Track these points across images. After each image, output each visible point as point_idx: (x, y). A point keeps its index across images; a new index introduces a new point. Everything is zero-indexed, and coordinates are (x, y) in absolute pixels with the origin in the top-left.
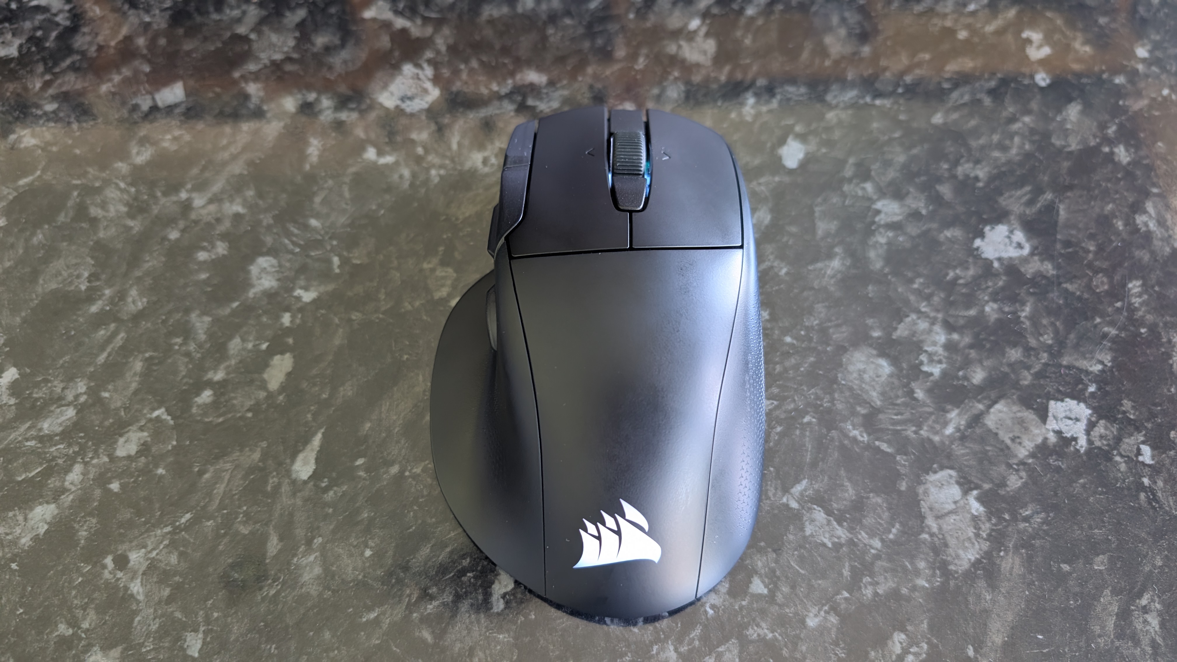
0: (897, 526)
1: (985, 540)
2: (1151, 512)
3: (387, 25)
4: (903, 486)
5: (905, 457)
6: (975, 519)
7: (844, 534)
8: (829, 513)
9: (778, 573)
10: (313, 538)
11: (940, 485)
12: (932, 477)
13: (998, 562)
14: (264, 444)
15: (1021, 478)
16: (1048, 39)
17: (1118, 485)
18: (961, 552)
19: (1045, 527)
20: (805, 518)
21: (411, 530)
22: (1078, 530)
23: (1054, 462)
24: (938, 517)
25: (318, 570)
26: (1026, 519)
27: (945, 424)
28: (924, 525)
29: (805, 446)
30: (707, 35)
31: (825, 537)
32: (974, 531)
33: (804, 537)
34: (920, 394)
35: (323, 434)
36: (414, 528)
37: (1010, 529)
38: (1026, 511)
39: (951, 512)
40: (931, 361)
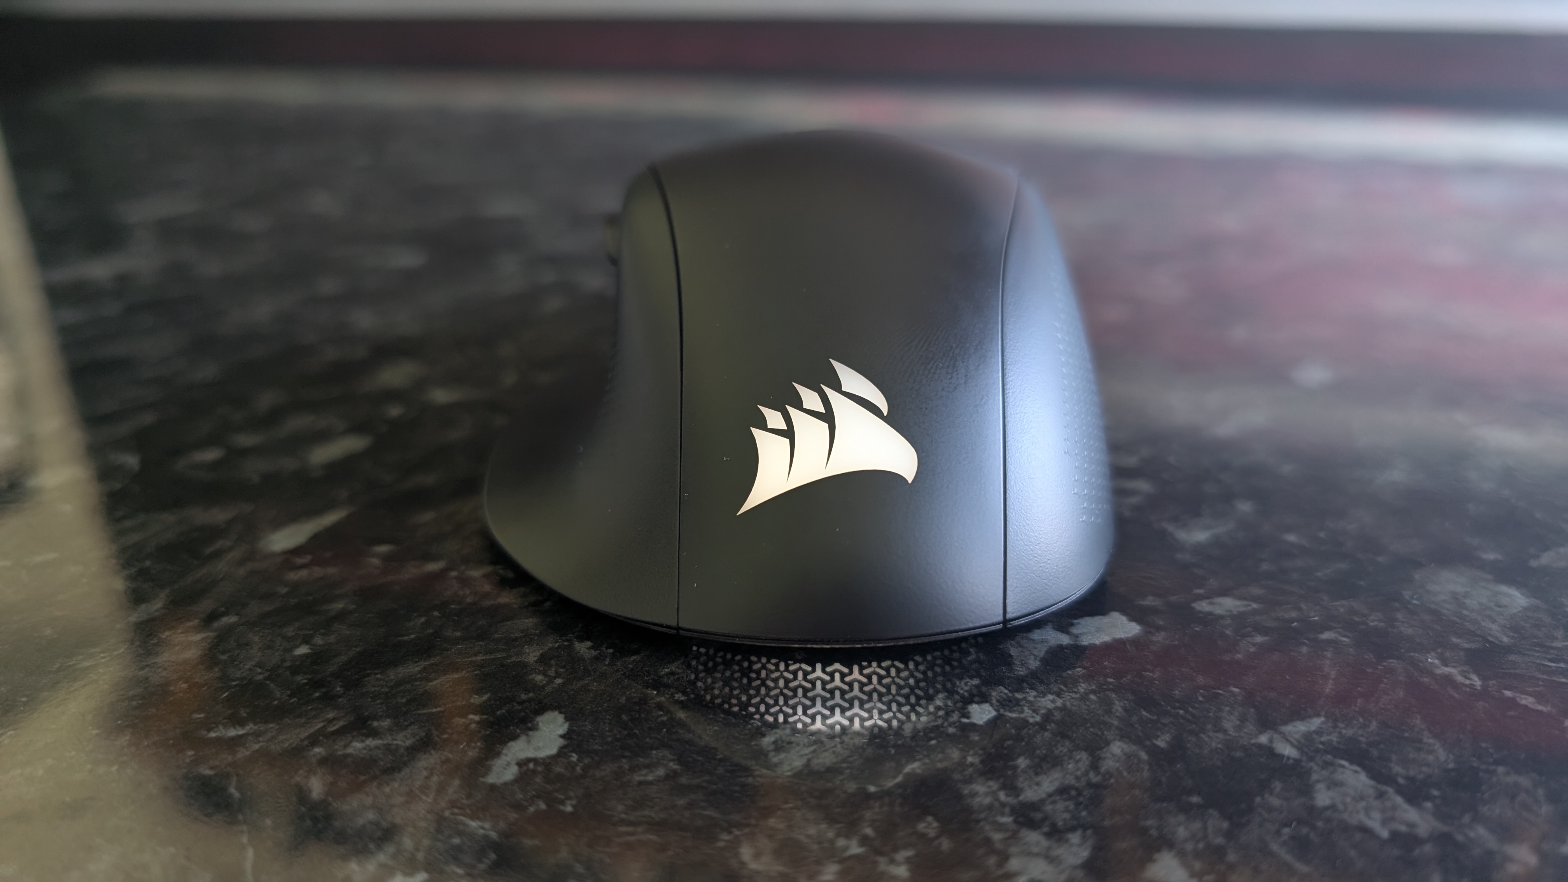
7: (1426, 820)
8: (1381, 778)
9: (1231, 857)
14: (248, 508)
20: (1315, 777)
25: (192, 654)
29: (1320, 670)
31: (1371, 819)
35: (351, 514)
36: (413, 636)
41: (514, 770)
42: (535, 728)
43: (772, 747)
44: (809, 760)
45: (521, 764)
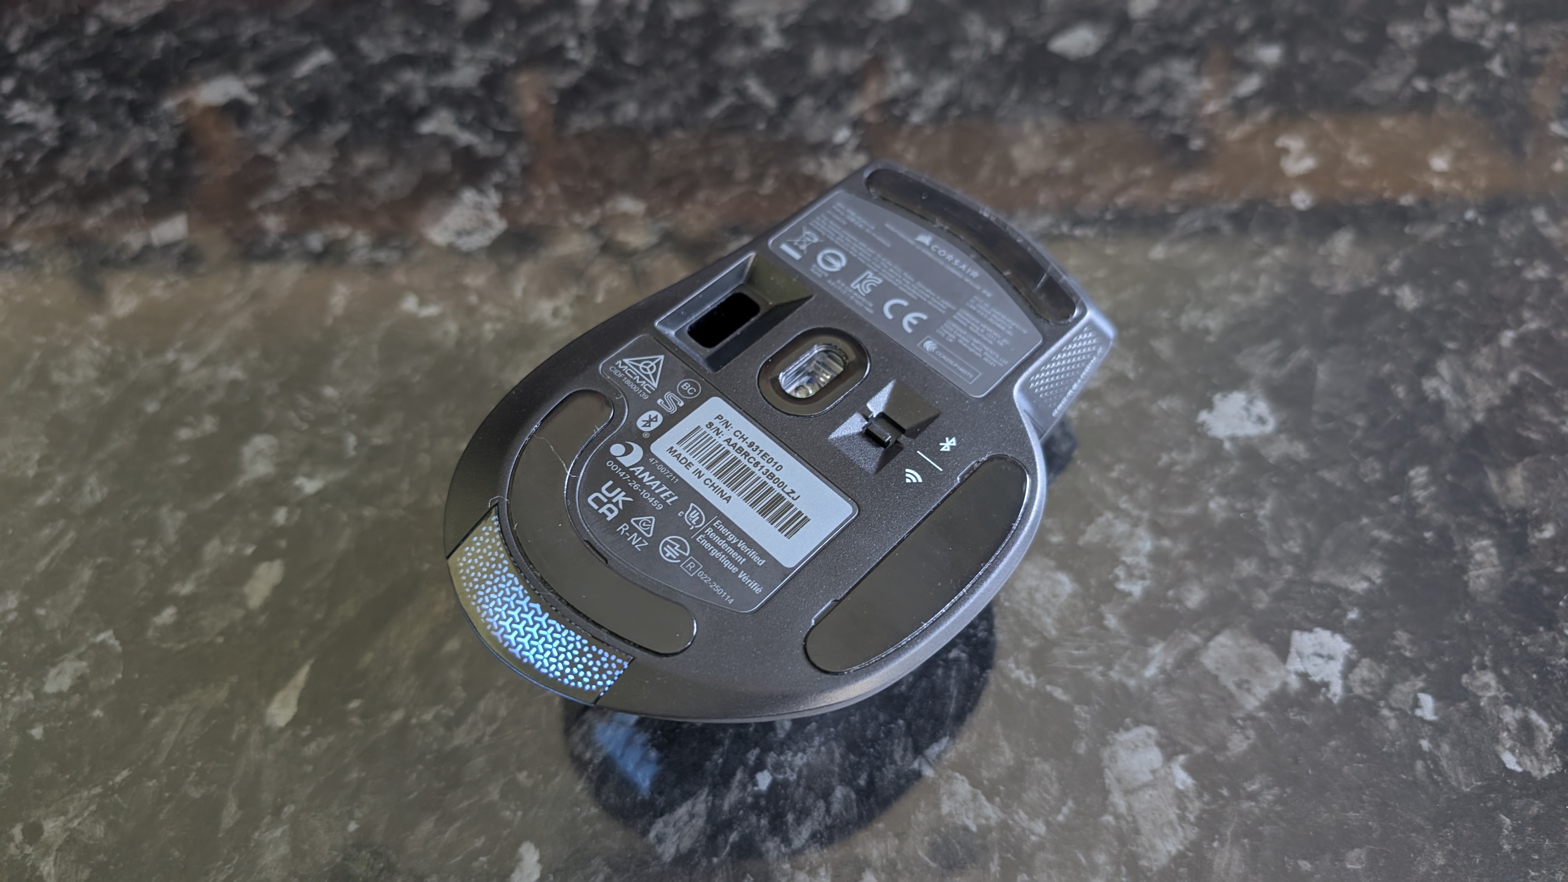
0: (1070, 803)
1: (1192, 824)
2: (1431, 789)
3: (446, 142)
4: (1082, 748)
5: (1086, 708)
6: (1180, 796)
7: (995, 813)
8: (975, 783)
9: (900, 866)
10: (283, 805)
11: (1133, 746)
12: (1123, 737)
13: (1209, 856)
14: (234, 679)
15: (1248, 738)
16: (1312, 148)
17: (1385, 749)
18: (1158, 842)
19: (1278, 808)
20: (942, 792)
21: (411, 797)
22: (1325, 812)
23: (1295, 716)
24: (1128, 792)
25: (284, 849)
26: (1252, 796)
27: (1145, 663)
28: (1107, 802)
29: (948, 690)
31: (968, 818)
32: (1178, 811)
33: (940, 817)
34: (1111, 621)
35: (313, 667)
36: (416, 794)
37: (1229, 810)
38: (1253, 784)
39: (1146, 785)
40: (1130, 576)
42: (520, 860)
43: (656, 840)
44: (678, 846)
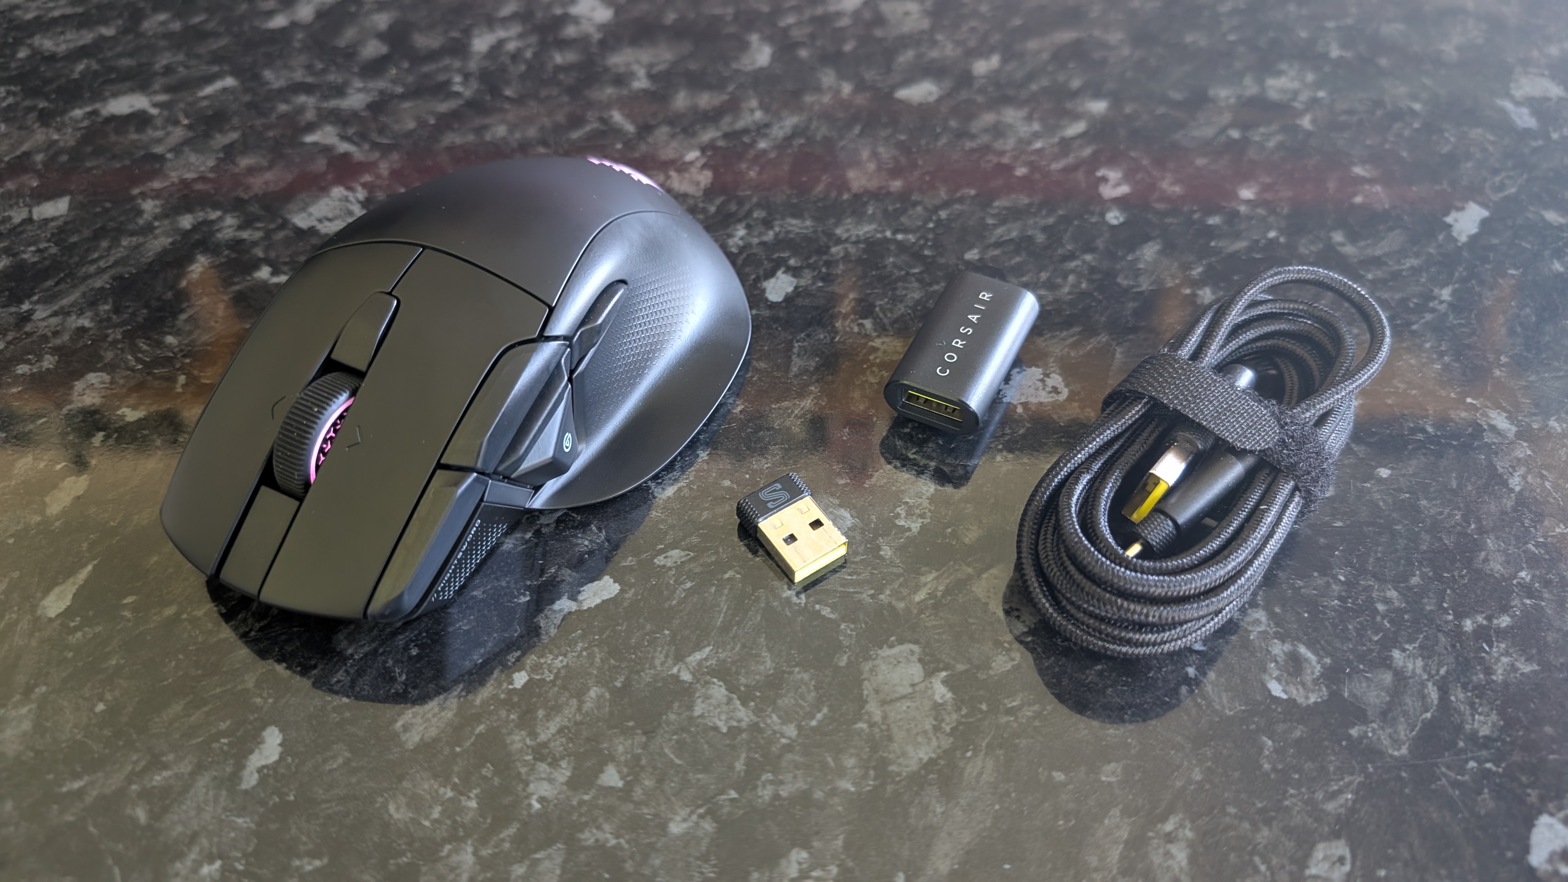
0: (825, 710)
1: (947, 735)
2: (1194, 711)
3: (326, 150)
4: (843, 661)
5: (852, 626)
6: (937, 708)
7: (748, 716)
8: (732, 688)
9: (643, 762)
10: (36, 685)
11: (895, 662)
12: (886, 652)
13: (962, 764)
14: (16, 575)
15: (1013, 660)
16: (1128, 178)
17: (1151, 675)
18: (910, 749)
19: (1037, 723)
20: (697, 695)
21: (166, 683)
22: (1085, 729)
23: (1062, 642)
24: (884, 703)
25: (27, 726)
26: (1010, 711)
27: (917, 588)
28: (863, 711)
29: (719, 606)
30: (704, 167)
31: (720, 720)
32: (934, 723)
33: (691, 719)
34: (887, 552)
35: (95, 566)
36: (170, 680)
37: (986, 723)
38: (1014, 701)
39: (903, 697)
40: (910, 514)
41: (256, 776)
42: (262, 742)
43: (402, 729)
44: (423, 735)
45: (260, 770)
